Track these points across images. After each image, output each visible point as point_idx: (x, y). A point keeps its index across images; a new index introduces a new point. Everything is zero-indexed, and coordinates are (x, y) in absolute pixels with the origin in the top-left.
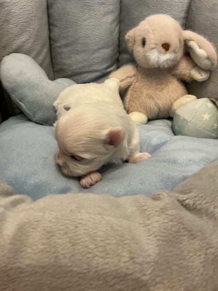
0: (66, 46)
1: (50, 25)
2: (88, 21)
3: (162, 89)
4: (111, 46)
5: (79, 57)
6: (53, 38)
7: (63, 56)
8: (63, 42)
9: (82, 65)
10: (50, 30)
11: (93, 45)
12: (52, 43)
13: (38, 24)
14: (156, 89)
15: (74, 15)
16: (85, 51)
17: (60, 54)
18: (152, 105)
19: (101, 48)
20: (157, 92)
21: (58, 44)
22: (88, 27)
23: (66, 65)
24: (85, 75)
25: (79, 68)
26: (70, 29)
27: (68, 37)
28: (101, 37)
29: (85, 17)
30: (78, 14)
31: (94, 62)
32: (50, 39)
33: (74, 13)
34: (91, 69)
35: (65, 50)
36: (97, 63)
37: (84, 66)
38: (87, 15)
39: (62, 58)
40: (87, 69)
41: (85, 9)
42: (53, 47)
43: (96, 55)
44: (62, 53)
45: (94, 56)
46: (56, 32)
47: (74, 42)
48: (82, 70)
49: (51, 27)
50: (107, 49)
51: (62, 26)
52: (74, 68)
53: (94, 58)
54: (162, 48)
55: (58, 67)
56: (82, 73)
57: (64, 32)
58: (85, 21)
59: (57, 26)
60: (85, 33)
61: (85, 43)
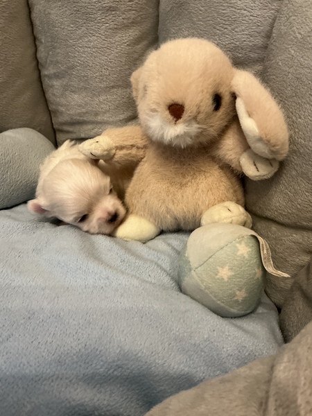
0: (57, 76)
2: (86, 40)
5: (77, 98)
6: (41, 61)
7: (55, 92)
8: (52, 70)
9: (84, 110)
11: (97, 80)
12: (40, 68)
15: (63, 27)
21: (46, 73)
22: (86, 49)
23: (62, 106)
24: (90, 127)
25: (79, 114)
26: (59, 51)
27: (57, 62)
28: (112, 68)
29: (80, 31)
30: (68, 26)
31: (102, 108)
33: (62, 23)
34: (99, 118)
35: (57, 83)
36: (108, 111)
37: (87, 113)
38: (83, 28)
39: (55, 95)
40: (91, 118)
41: (79, 18)
43: (104, 98)
44: (52, 86)
45: (101, 99)
46: (42, 52)
47: (66, 72)
48: (85, 119)
52: (72, 112)
53: (101, 102)
54: (167, 112)
56: (85, 123)
57: (50, 53)
58: (81, 38)
59: (42, 43)
60: (82, 59)
61: (83, 76)
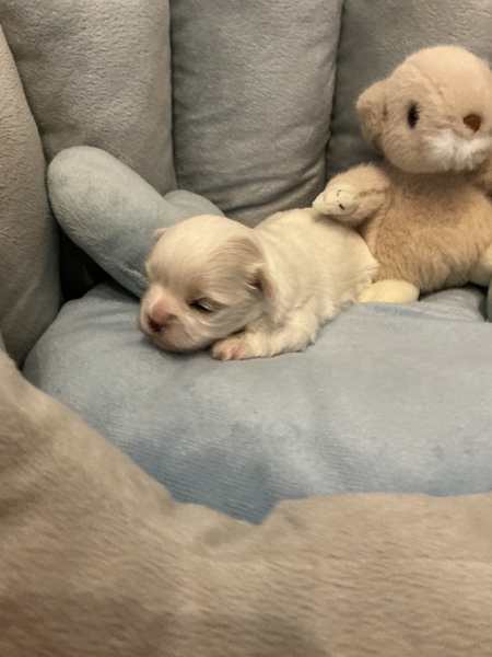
0: (213, 120)
1: (176, 69)
3: (456, 222)
4: (317, 118)
5: (243, 147)
6: (183, 101)
7: (204, 144)
8: (206, 112)
9: (250, 164)
10: (173, 81)
11: (278, 117)
12: (178, 112)
13: (151, 68)
14: (442, 222)
15: (240, 47)
16: (259, 131)
17: (197, 137)
18: (434, 260)
19: (297, 125)
20: (445, 228)
21: (194, 117)
22: (270, 75)
23: (212, 164)
24: (254, 187)
25: (241, 172)
26: (227, 81)
27: (221, 98)
28: (299, 98)
29: (264, 52)
31: (277, 157)
32: (174, 102)
33: (239, 42)
34: (271, 172)
35: (210, 130)
36: (285, 161)
37: (254, 167)
38: (270, 47)
39: (202, 149)
40: (261, 173)
41: (266, 33)
42: (179, 121)
43: (283, 141)
44: (201, 136)
45: (278, 144)
46: (191, 87)
47: (233, 110)
48: (248, 176)
49: (179, 75)
50: (309, 125)
51: (207, 74)
52: (227, 170)
53: (277, 149)
54: (464, 126)
55: (188, 169)
56: (246, 183)
57: (210, 86)
58: (264, 61)
59: (193, 73)
60: (263, 89)
61: (259, 114)
